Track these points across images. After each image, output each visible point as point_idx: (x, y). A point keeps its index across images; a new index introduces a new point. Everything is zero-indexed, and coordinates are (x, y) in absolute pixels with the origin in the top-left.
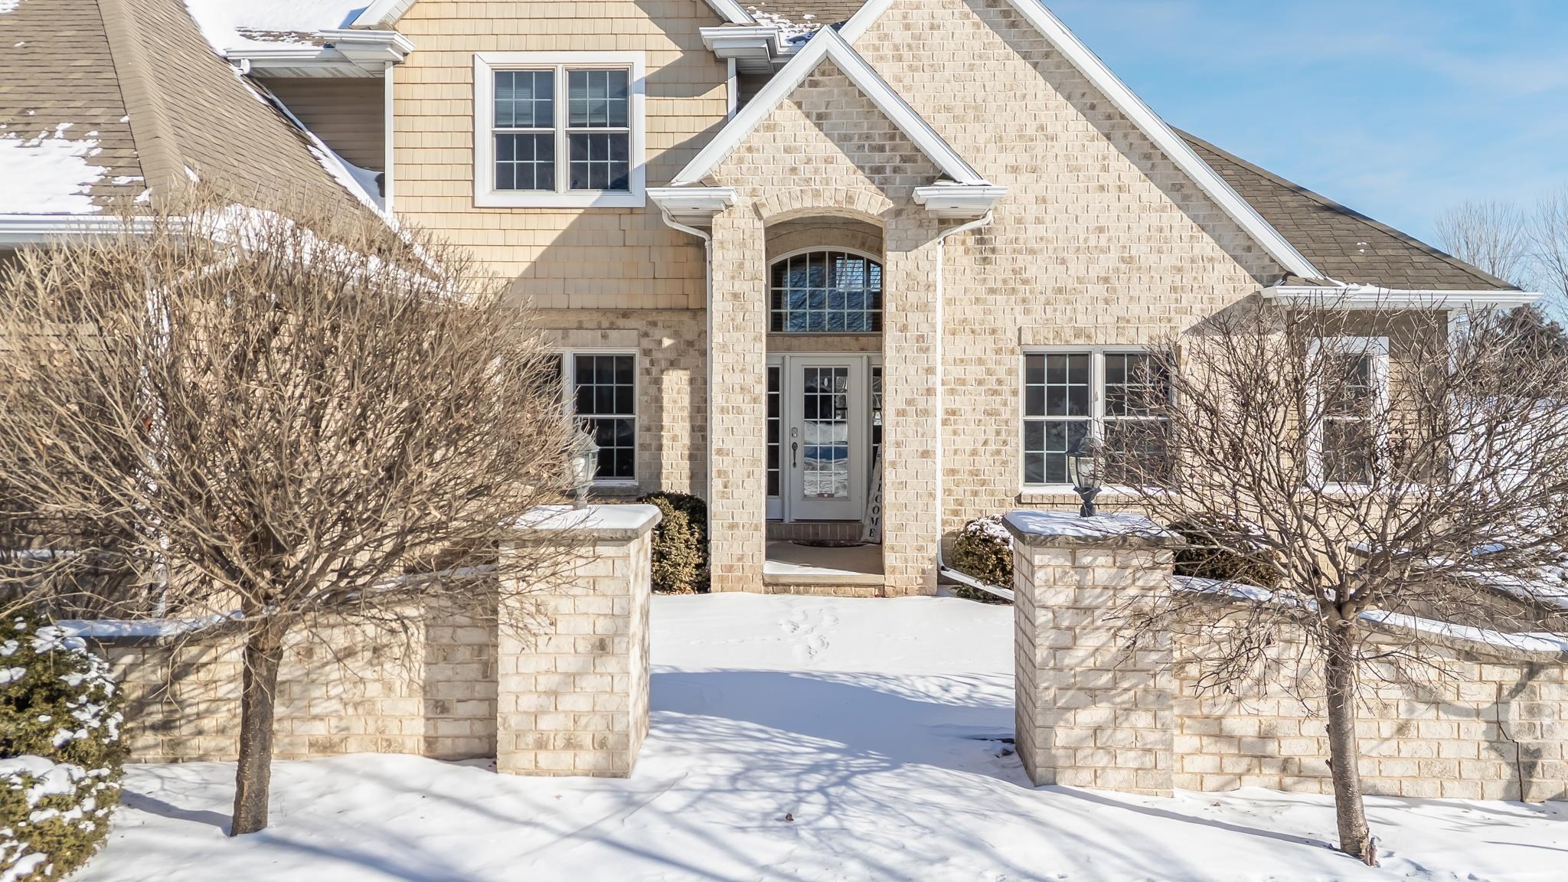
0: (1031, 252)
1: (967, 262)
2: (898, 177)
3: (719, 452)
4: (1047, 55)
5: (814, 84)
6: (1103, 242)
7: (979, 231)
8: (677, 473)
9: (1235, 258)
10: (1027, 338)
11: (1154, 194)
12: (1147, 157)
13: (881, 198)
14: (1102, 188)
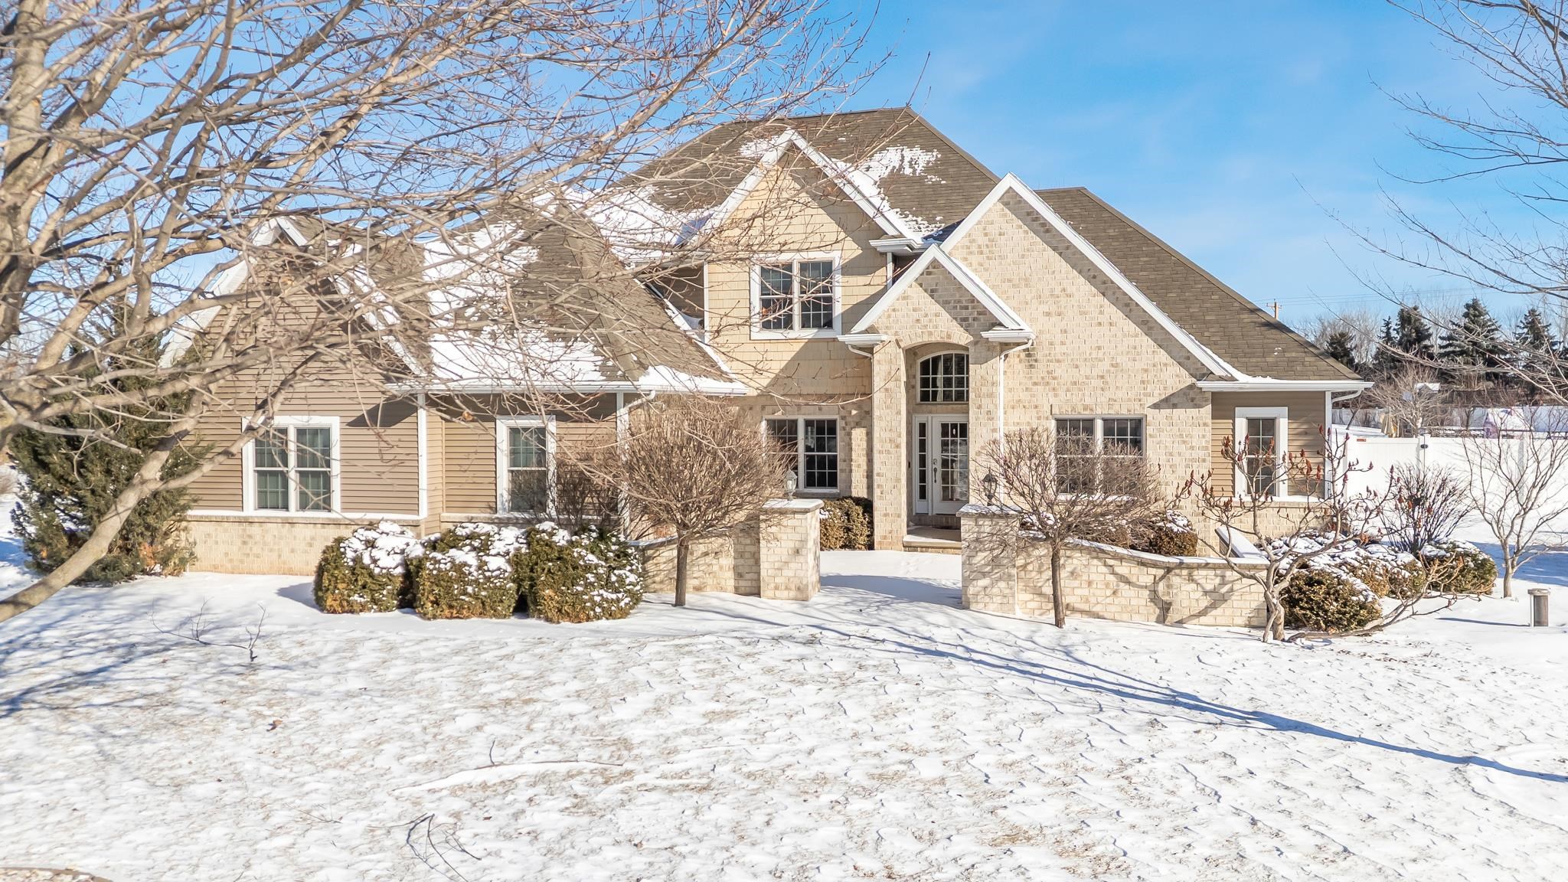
0: (1058, 361)
1: (1020, 367)
2: (976, 323)
3: (878, 475)
4: (1067, 248)
5: (929, 273)
6: (1100, 355)
7: (1028, 350)
8: (860, 485)
9: (1180, 363)
10: (1056, 411)
11: (1131, 327)
12: (1127, 305)
13: (967, 335)
14: (1100, 324)
